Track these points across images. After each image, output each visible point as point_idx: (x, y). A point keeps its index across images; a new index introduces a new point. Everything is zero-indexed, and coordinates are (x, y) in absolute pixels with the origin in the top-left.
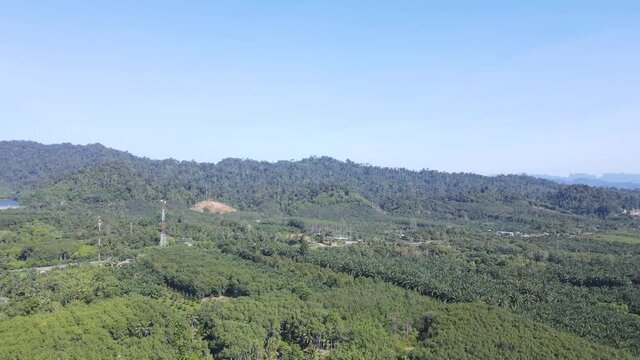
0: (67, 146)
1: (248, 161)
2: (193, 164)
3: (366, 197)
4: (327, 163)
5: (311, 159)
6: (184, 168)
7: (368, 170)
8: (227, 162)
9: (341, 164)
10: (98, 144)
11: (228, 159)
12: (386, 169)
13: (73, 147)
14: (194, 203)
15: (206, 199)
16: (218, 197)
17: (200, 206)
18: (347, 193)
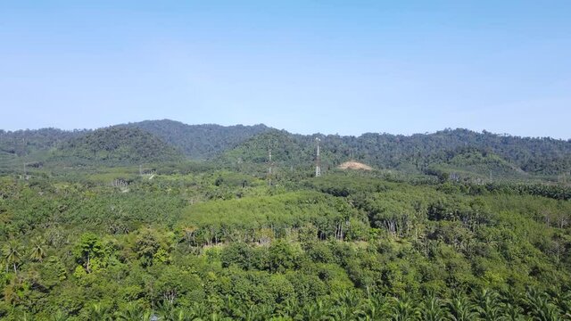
0: (240, 127)
1: (385, 135)
2: (337, 137)
3: (505, 159)
4: (462, 134)
5: (446, 132)
6: (329, 140)
7: (506, 140)
8: (366, 136)
9: (477, 135)
10: (262, 125)
11: (367, 134)
12: (528, 139)
13: (245, 127)
14: (339, 163)
15: (350, 160)
16: (360, 158)
17: (345, 166)
18: (484, 155)
